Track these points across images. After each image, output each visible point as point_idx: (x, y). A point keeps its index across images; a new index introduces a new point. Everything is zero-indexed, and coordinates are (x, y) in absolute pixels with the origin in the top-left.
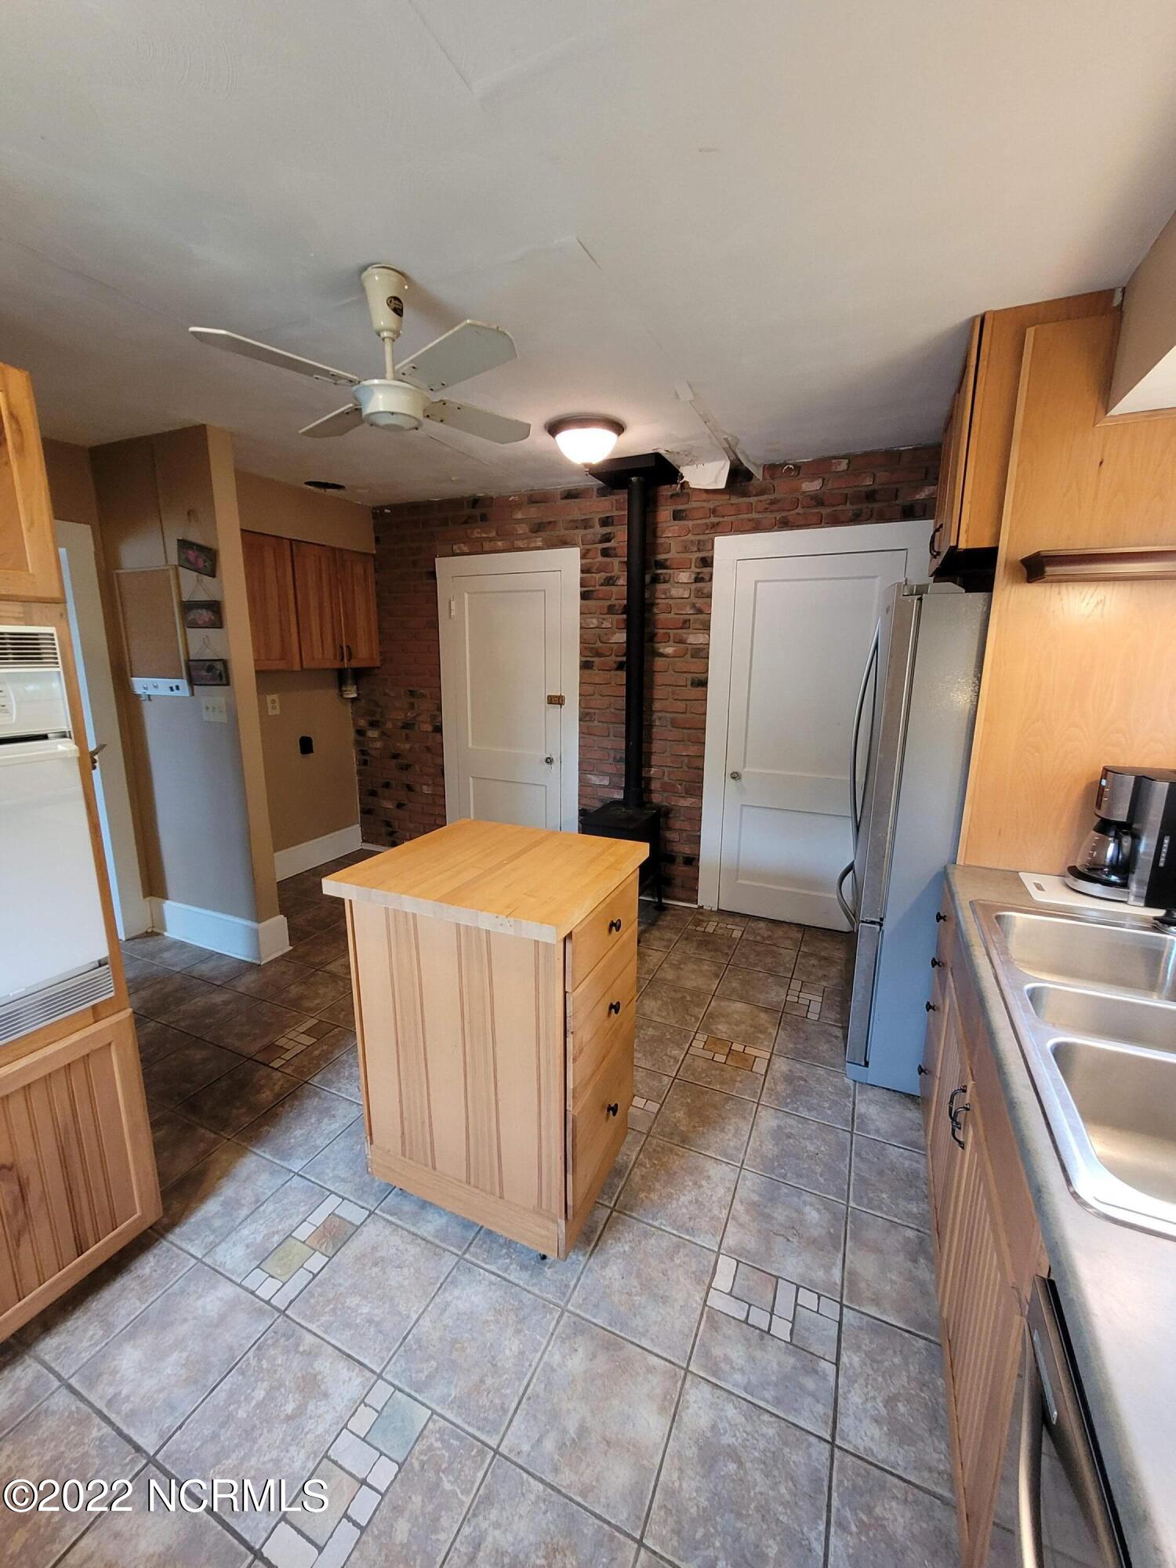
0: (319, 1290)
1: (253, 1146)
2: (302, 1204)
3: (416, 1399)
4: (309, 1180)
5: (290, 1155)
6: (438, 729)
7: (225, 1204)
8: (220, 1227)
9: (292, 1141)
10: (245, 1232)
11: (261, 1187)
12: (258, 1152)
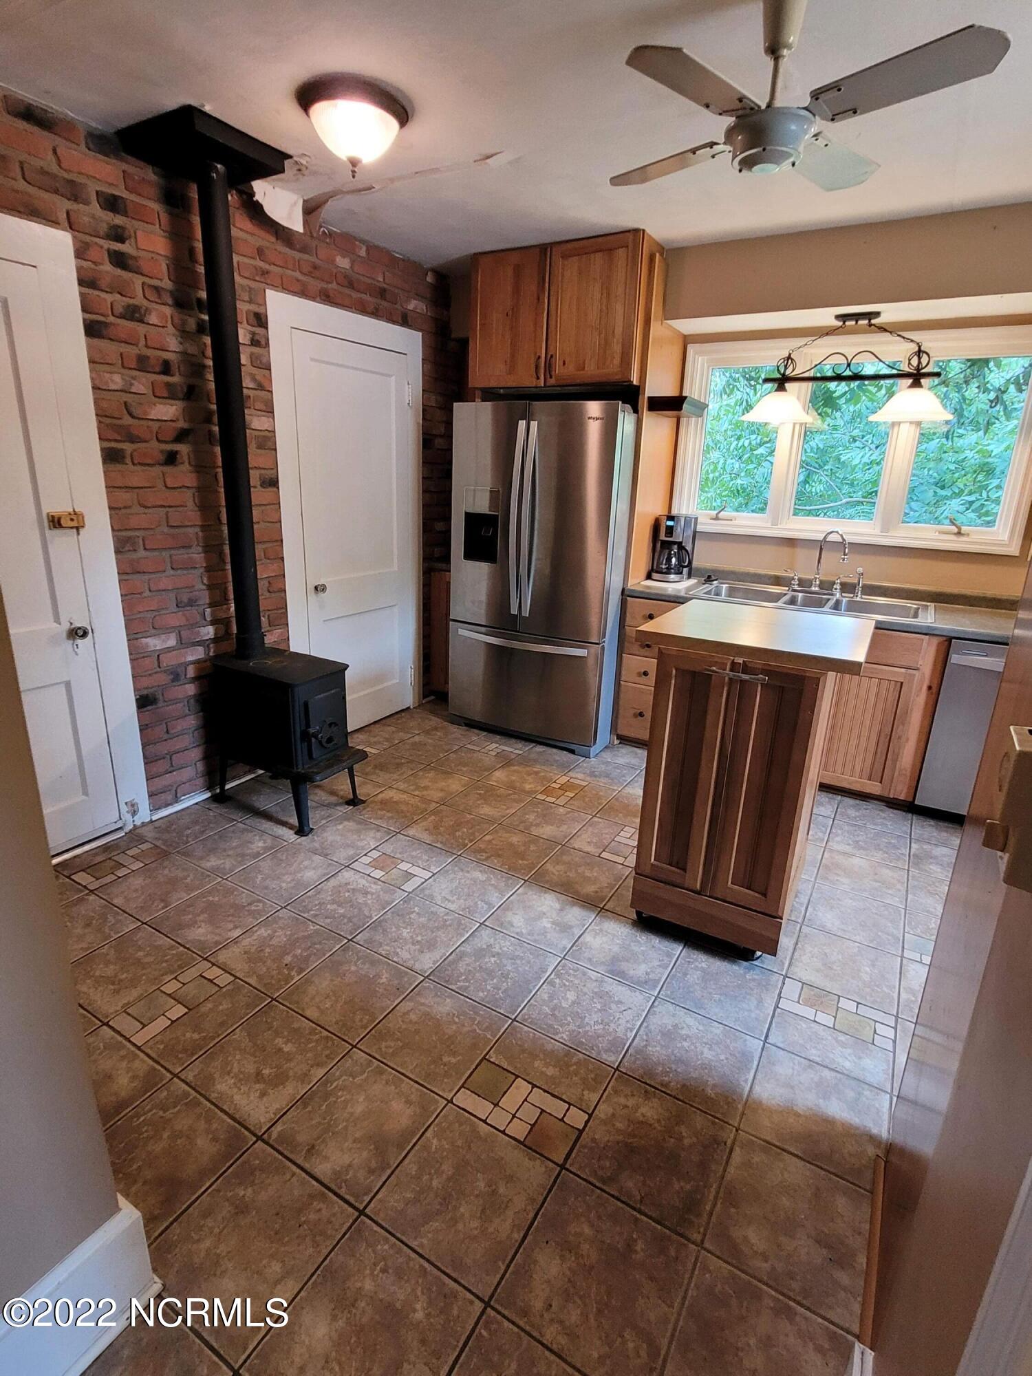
0: (868, 998)
1: (741, 1095)
2: (799, 1027)
3: (904, 940)
4: (769, 1029)
5: (743, 1054)
7: (826, 1097)
8: (853, 1090)
9: (722, 1057)
10: (847, 1065)
11: (793, 1069)
12: (747, 1089)
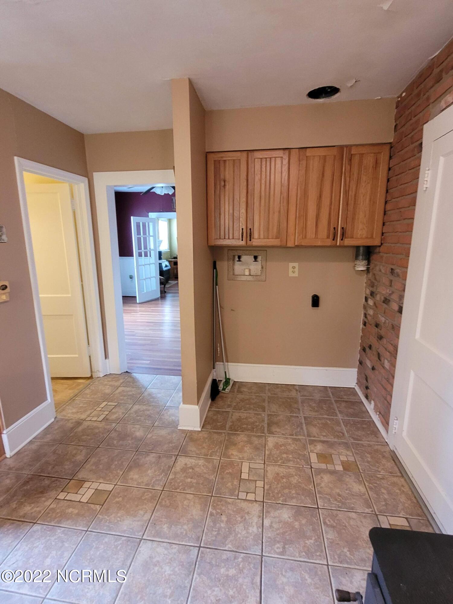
6: (400, 311)
